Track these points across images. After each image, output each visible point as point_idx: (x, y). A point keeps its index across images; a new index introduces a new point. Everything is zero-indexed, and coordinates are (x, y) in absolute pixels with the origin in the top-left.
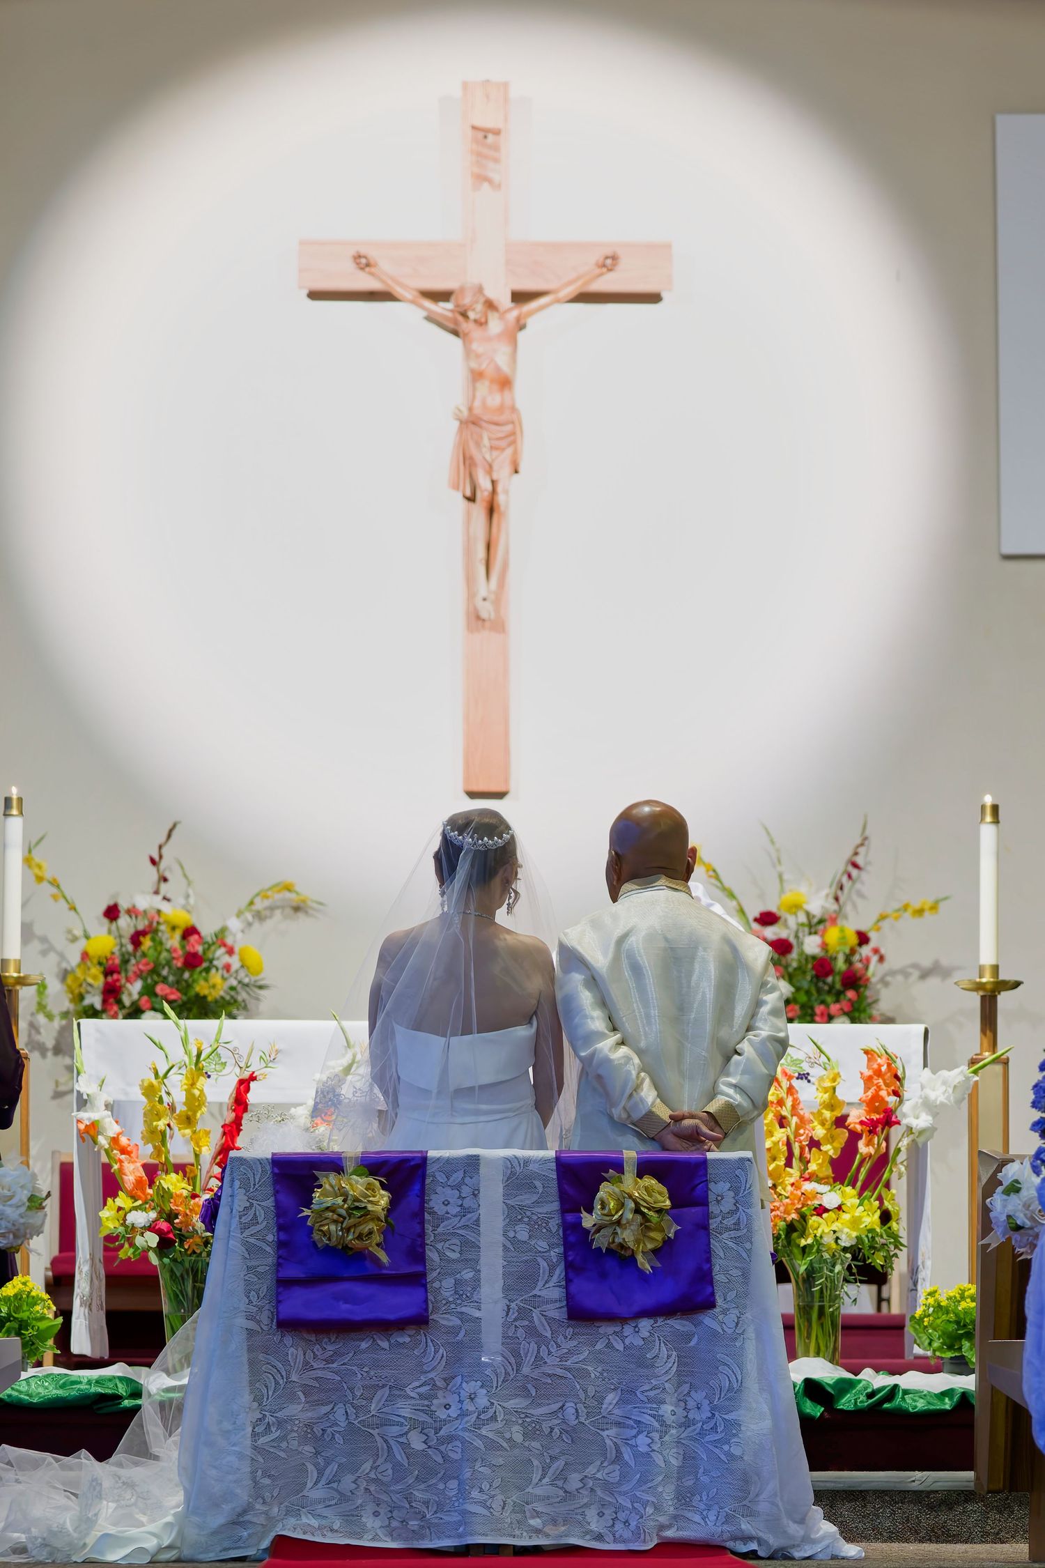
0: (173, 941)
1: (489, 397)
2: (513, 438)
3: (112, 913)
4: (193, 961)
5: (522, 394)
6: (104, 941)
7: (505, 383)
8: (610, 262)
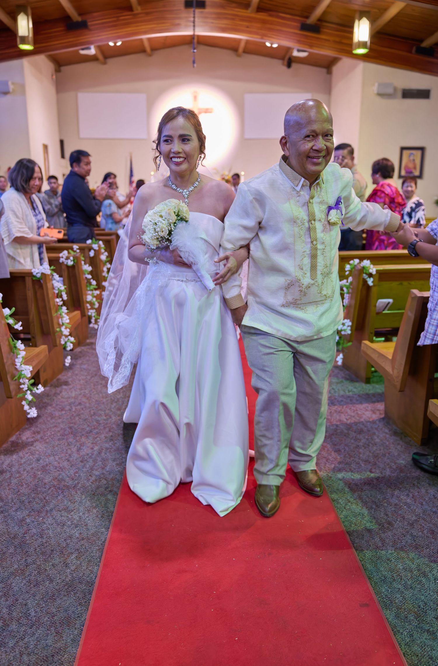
8: (207, 110)
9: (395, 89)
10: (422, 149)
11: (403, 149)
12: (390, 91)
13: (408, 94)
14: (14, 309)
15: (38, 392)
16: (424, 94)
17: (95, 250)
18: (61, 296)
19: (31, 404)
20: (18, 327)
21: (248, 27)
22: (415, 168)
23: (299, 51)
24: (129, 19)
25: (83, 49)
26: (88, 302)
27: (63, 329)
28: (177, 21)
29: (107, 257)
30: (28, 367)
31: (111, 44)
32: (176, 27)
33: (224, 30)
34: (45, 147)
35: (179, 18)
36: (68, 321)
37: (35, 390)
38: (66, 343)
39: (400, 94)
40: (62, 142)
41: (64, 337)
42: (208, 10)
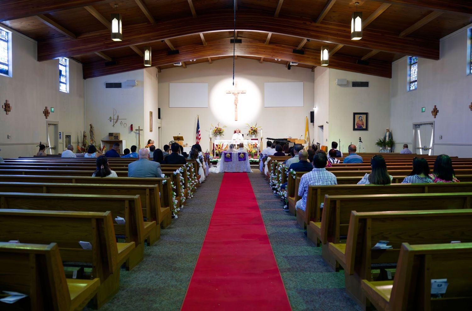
0: (219, 129)
1: (236, 99)
2: (237, 101)
3: (216, 127)
4: (220, 130)
5: (238, 99)
6: (215, 129)
7: (237, 98)
8: (243, 91)
9: (348, 82)
10: (366, 114)
11: (355, 114)
12: (345, 83)
13: (355, 84)
14: (173, 182)
15: (178, 210)
16: (365, 84)
17: (189, 167)
18: (182, 182)
19: (176, 214)
20: (175, 187)
21: (264, 52)
22: (363, 125)
23: (293, 63)
24: (200, 49)
25: (175, 64)
26: (188, 187)
27: (182, 193)
28: (226, 50)
29: (194, 170)
30: (176, 201)
31: (191, 61)
32: (226, 52)
33: (251, 54)
34: (151, 113)
35: (228, 48)
36: (184, 191)
37: (177, 209)
38: (182, 199)
39: (351, 84)
40: (159, 109)
41: (182, 197)
42: (243, 44)
